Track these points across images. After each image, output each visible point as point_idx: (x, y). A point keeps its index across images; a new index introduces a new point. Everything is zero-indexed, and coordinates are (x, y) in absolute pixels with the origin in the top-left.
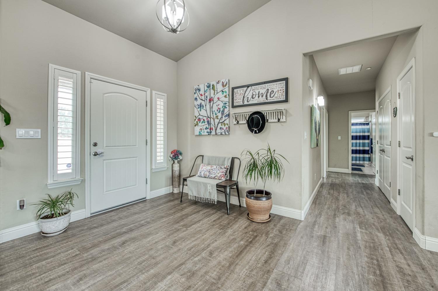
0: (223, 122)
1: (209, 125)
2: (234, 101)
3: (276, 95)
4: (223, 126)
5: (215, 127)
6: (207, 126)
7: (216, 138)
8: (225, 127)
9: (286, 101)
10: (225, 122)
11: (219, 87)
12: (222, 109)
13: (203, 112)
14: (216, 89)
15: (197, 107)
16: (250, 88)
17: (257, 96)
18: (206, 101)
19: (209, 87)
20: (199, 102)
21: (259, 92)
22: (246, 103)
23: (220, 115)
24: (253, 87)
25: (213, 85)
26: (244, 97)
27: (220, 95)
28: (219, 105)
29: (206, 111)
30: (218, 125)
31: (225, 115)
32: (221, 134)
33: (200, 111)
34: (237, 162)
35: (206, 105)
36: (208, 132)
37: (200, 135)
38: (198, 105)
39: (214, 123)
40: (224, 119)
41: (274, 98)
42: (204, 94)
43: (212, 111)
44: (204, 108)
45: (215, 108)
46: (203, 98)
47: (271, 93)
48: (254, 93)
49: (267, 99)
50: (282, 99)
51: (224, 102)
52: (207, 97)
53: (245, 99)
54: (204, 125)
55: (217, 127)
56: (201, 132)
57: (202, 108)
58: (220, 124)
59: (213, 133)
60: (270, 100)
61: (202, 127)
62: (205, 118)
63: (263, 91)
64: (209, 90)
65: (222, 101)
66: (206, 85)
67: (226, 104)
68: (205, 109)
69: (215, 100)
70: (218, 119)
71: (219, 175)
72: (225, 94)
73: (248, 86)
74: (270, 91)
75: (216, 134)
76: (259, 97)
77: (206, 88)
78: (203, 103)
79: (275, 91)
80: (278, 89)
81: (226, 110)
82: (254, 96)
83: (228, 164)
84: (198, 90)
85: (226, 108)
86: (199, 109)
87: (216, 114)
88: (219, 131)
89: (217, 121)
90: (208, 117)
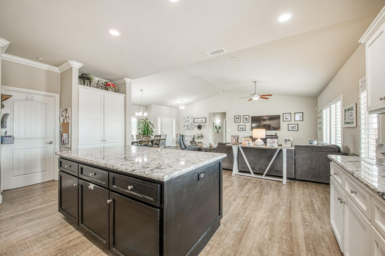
1: (188, 127)
2: (194, 122)
7: (190, 131)
8: (192, 128)
9: (206, 123)
13: (186, 124)
14: (190, 118)
19: (188, 117)
20: (185, 121)
23: (191, 125)
26: (197, 121)
34: (195, 136)
37: (185, 130)
45: (189, 123)
51: (192, 122)
54: (186, 127)
59: (189, 129)
60: (203, 122)
63: (201, 120)
69: (190, 121)
71: (191, 140)
72: (192, 119)
73: (198, 118)
78: (186, 121)
80: (204, 119)
81: (192, 124)
82: (199, 121)
83: (193, 137)
84: (185, 118)
89: (190, 126)
90: (188, 125)
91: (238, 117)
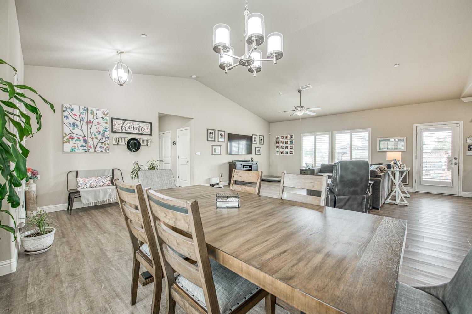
0: (104, 142)
1: (86, 143)
2: (114, 128)
3: (145, 130)
4: (103, 145)
5: (94, 145)
6: (84, 144)
7: (95, 154)
8: (106, 146)
9: (151, 135)
10: (106, 142)
11: (100, 114)
12: (102, 132)
13: (77, 131)
14: (95, 114)
15: (68, 125)
16: (127, 122)
17: (132, 128)
18: (82, 122)
19: (86, 110)
20: (71, 121)
21: (134, 126)
22: (124, 131)
23: (100, 137)
24: (130, 122)
25: (91, 111)
26: (122, 127)
27: (100, 120)
28: (99, 128)
29: (82, 130)
30: (97, 144)
31: (106, 137)
32: (101, 151)
33: (73, 129)
34: (117, 172)
35: (82, 126)
36: (84, 150)
37: (73, 151)
38: (70, 123)
39: (93, 142)
40: (104, 140)
41: (144, 132)
42: (80, 115)
43: (91, 132)
44: (80, 127)
45: (94, 130)
46: (78, 118)
47: (142, 128)
48: (130, 126)
49: (139, 131)
50: (148, 134)
51: (105, 127)
52: (83, 118)
53: (123, 128)
54: (78, 143)
55: (96, 146)
56: (74, 149)
57: (76, 126)
58: (100, 145)
59: (92, 150)
60: (141, 132)
61: (75, 145)
62: (81, 137)
63: (137, 126)
64: (86, 113)
65: (102, 126)
66: (83, 109)
67: (107, 128)
68: (81, 129)
69: (95, 123)
70: (97, 139)
71: (107, 183)
72: (106, 121)
73: (126, 120)
74: (141, 127)
75: (95, 151)
76: (134, 129)
77: (82, 111)
78: (77, 123)
79: (144, 128)
80: (146, 127)
81: (107, 134)
82: (130, 128)
83: (110, 173)
84: (70, 109)
85: (107, 132)
86: (71, 128)
87: (95, 135)
88: (98, 149)
89: (96, 141)
90: (85, 136)
91: (212, 131)
